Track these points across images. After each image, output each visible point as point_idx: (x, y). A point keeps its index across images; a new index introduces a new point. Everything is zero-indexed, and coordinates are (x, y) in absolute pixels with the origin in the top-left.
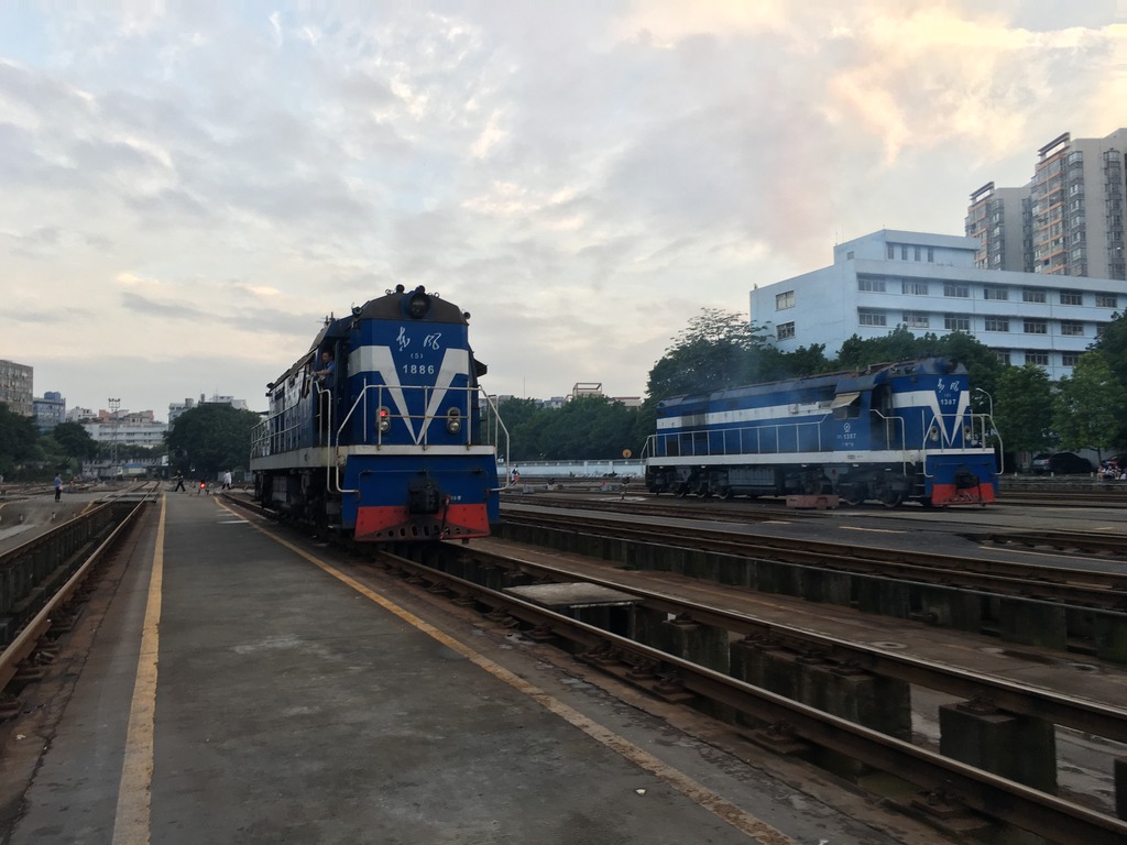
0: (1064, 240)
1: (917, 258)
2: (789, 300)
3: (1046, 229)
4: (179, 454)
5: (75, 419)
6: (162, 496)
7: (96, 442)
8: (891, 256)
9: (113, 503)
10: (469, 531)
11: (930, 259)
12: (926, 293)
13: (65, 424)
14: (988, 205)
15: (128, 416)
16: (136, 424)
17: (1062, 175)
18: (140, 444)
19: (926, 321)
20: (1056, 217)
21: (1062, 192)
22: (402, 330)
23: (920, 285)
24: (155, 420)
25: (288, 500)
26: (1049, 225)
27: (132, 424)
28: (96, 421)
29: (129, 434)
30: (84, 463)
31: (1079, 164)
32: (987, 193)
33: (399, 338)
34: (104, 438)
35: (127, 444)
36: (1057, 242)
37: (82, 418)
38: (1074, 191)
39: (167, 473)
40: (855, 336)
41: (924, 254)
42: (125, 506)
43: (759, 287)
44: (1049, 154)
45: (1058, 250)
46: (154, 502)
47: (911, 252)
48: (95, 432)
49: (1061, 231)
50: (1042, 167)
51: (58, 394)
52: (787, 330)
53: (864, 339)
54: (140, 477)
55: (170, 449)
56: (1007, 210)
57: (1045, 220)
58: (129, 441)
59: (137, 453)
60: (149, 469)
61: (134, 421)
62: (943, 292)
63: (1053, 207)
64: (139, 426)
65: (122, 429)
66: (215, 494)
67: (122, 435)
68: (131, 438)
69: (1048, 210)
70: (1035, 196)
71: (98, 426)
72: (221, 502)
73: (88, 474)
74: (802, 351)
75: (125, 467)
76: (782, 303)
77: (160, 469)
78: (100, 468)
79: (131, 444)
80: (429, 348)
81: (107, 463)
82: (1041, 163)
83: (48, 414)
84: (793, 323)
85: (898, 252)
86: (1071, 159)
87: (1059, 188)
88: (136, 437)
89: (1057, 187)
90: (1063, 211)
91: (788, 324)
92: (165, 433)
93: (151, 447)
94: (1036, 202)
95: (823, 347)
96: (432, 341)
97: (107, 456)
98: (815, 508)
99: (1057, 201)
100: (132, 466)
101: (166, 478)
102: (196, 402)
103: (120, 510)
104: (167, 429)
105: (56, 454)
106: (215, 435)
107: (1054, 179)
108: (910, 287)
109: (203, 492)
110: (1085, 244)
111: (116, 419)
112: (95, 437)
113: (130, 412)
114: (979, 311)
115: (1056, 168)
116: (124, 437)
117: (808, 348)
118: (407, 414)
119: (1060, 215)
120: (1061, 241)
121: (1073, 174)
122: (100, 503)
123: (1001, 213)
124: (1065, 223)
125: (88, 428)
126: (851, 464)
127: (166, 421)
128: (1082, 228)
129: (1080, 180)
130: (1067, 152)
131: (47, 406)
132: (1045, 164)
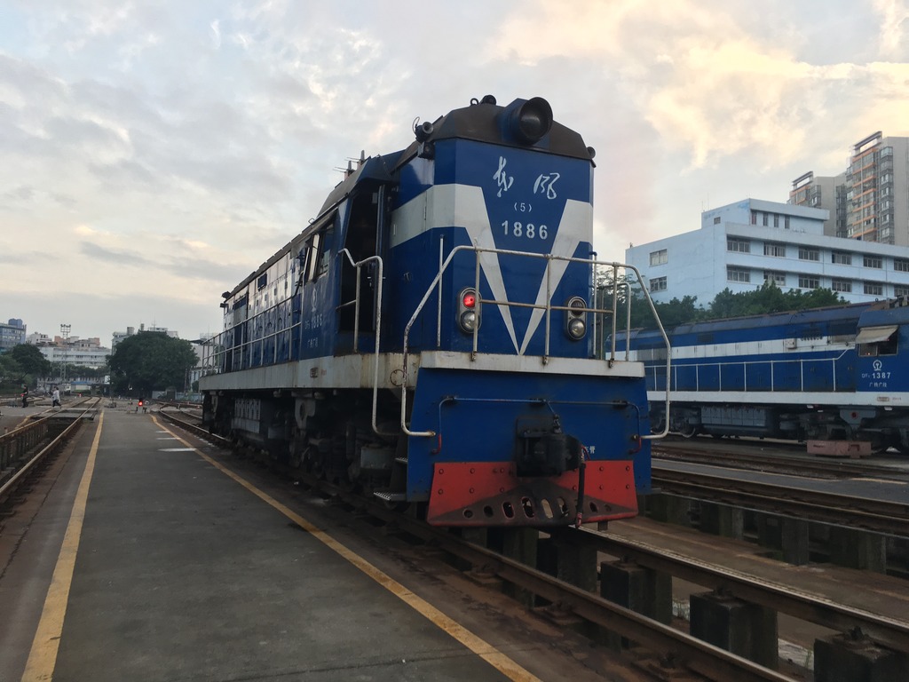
0: (875, 220)
1: (776, 225)
2: (662, 258)
3: (859, 211)
4: (119, 373)
5: (34, 342)
6: (100, 412)
7: (49, 362)
8: (754, 221)
9: (49, 419)
10: (609, 508)
11: (787, 226)
12: (784, 256)
13: (24, 345)
14: (807, 191)
15: (79, 341)
16: (85, 348)
17: (874, 167)
18: (86, 365)
19: (783, 279)
20: (868, 201)
21: (874, 180)
22: (502, 163)
23: (777, 247)
24: (101, 345)
25: (263, 432)
26: (862, 207)
27: (81, 348)
28: (51, 344)
29: (78, 356)
30: (38, 379)
31: (890, 158)
32: (807, 180)
33: (498, 174)
34: (57, 359)
35: (76, 365)
36: (868, 222)
37: (39, 342)
38: (885, 180)
39: (108, 390)
40: (727, 289)
41: (782, 221)
42: (62, 422)
43: (634, 246)
44: (862, 149)
45: (870, 229)
46: (91, 419)
47: (771, 220)
48: (49, 354)
49: (872, 212)
50: (857, 159)
51: (20, 321)
52: (659, 284)
53: (734, 293)
54: (84, 393)
55: (112, 369)
56: (824, 195)
57: (859, 204)
58: (78, 363)
59: (85, 373)
60: (93, 386)
61: (83, 345)
62: (798, 254)
63: (865, 193)
64: (87, 350)
65: (72, 352)
66: (152, 412)
67: (72, 357)
68: (80, 360)
69: (861, 195)
70: (848, 184)
71: (52, 349)
72: (158, 421)
73: (42, 389)
74: (675, 302)
75: (73, 384)
76: (656, 260)
77: (103, 386)
78: (51, 384)
79: (79, 365)
80: (542, 194)
81: (58, 380)
82: (856, 156)
83: (11, 338)
84: (665, 278)
85: (760, 218)
86: (882, 153)
87: (871, 177)
88: (84, 359)
89: (870, 176)
90: (875, 196)
91: (660, 279)
92: (107, 357)
93: (96, 368)
94: (850, 189)
95: (695, 298)
96: (546, 185)
97: (57, 374)
98: (848, 457)
99: (870, 188)
100: (79, 384)
101: (107, 395)
102: (136, 332)
103: (54, 426)
104: (110, 354)
105: (14, 371)
106: (152, 359)
107: (868, 170)
108: (770, 251)
109: (140, 410)
110: (893, 224)
111: (69, 344)
112: (50, 358)
113: (80, 339)
114: (827, 273)
115: (869, 162)
116: (73, 359)
117: (681, 299)
118: (506, 300)
119: (872, 200)
120: (872, 221)
121: (884, 166)
122: (37, 418)
123: (819, 197)
124: (876, 206)
125: (43, 350)
126: (883, 407)
127: (110, 348)
128: (891, 211)
129: (890, 171)
130: (879, 147)
131: (10, 331)
132: (861, 156)
